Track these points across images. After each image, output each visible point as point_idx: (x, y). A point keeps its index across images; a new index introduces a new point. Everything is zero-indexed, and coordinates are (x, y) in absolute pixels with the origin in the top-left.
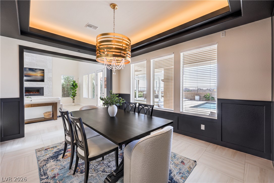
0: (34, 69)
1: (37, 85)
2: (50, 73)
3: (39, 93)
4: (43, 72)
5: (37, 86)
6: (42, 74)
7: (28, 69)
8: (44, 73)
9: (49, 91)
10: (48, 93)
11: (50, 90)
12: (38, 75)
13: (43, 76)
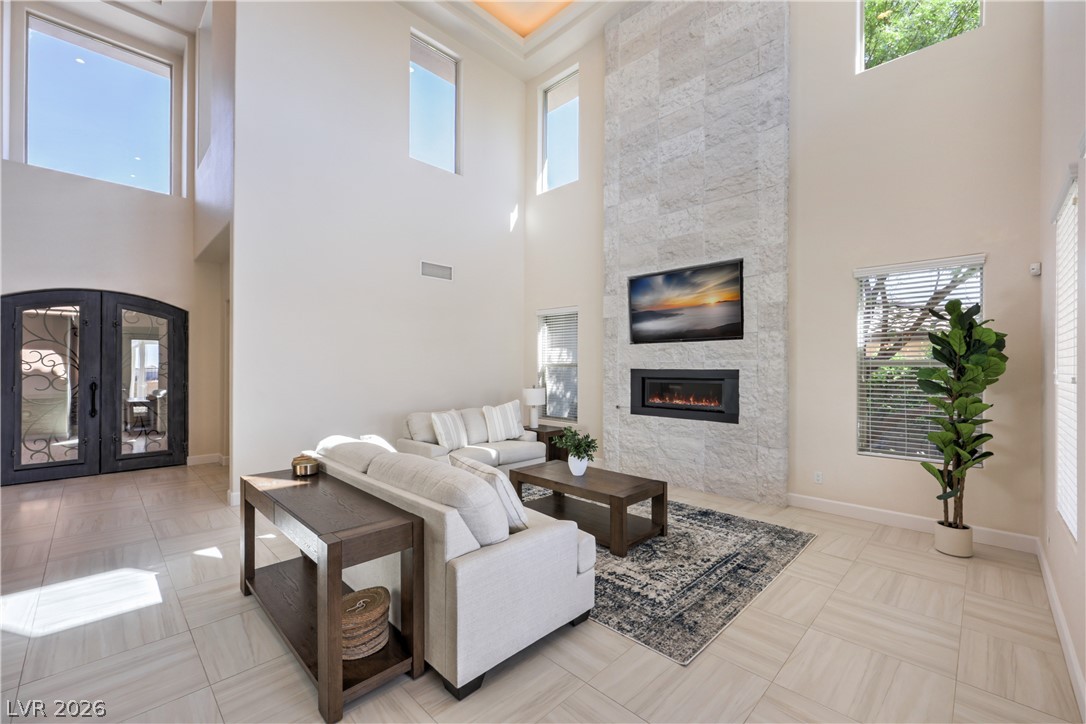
0: (688, 273)
1: (708, 357)
2: (772, 275)
3: (720, 402)
4: (737, 273)
5: (710, 362)
6: (728, 294)
7: (660, 279)
8: (739, 281)
9: (767, 395)
10: (762, 410)
11: (770, 391)
12: (711, 298)
13: (739, 303)
